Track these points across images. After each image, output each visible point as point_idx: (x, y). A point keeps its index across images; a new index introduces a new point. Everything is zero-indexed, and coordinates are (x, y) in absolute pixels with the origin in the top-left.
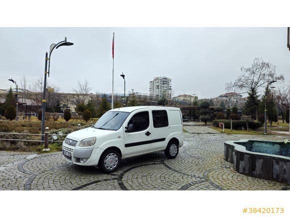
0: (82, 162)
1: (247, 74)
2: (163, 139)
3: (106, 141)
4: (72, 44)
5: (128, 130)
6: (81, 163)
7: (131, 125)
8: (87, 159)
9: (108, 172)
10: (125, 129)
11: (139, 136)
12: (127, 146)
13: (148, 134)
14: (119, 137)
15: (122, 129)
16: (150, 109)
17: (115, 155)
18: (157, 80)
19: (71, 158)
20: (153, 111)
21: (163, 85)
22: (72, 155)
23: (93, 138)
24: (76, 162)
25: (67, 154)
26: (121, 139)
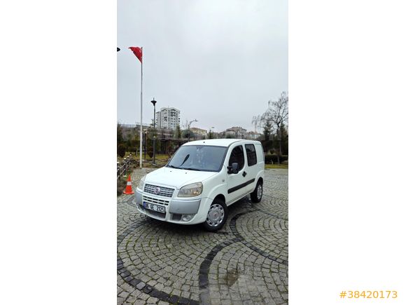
0: (185, 219)
1: (274, 108)
2: (253, 180)
3: (214, 186)
5: (232, 171)
6: (183, 222)
8: (193, 214)
10: (227, 170)
11: (238, 179)
12: (230, 191)
13: (244, 174)
14: (223, 181)
15: (224, 169)
16: (243, 142)
17: (220, 206)
18: (165, 111)
19: (163, 215)
20: (246, 145)
21: (171, 117)
22: (167, 210)
23: (197, 183)
24: (173, 219)
25: (155, 208)
26: (225, 184)
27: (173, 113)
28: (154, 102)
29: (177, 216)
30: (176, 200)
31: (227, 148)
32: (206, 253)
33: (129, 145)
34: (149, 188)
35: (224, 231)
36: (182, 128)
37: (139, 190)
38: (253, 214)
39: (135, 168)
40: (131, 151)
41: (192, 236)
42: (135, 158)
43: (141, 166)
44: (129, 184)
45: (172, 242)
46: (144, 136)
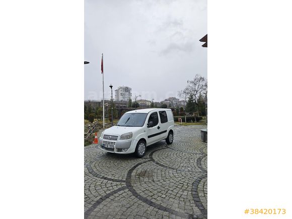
2: (166, 131)
3: (139, 134)
4: (88, 63)
5: (149, 126)
6: (123, 152)
7: (151, 122)
8: (128, 148)
9: (140, 157)
10: (147, 126)
11: (154, 130)
12: (149, 137)
13: (159, 128)
14: (145, 131)
15: (145, 125)
16: (158, 110)
17: (143, 144)
18: (121, 89)
19: (113, 149)
20: (159, 112)
21: (125, 93)
22: (115, 147)
23: (130, 133)
24: (118, 151)
25: (109, 147)
26: (146, 133)
27: (127, 90)
28: (111, 87)
29: (119, 150)
30: (119, 141)
31: (147, 114)
32: (133, 166)
33: (97, 114)
34: (106, 137)
35: (145, 157)
36: (133, 101)
37: (101, 138)
38: (165, 150)
39: (100, 129)
40: (98, 118)
41: (128, 160)
42: (100, 123)
43: (104, 128)
44: (96, 137)
45: (117, 163)
46: (106, 108)
